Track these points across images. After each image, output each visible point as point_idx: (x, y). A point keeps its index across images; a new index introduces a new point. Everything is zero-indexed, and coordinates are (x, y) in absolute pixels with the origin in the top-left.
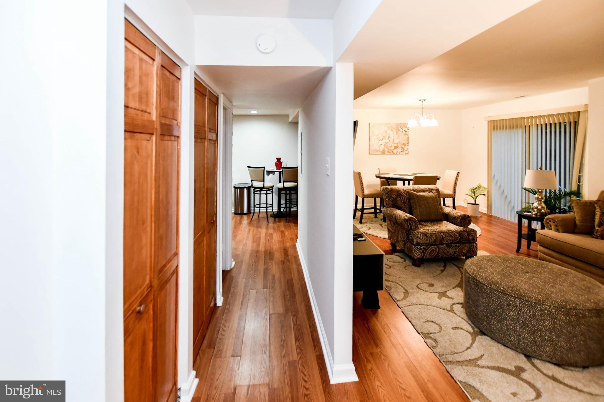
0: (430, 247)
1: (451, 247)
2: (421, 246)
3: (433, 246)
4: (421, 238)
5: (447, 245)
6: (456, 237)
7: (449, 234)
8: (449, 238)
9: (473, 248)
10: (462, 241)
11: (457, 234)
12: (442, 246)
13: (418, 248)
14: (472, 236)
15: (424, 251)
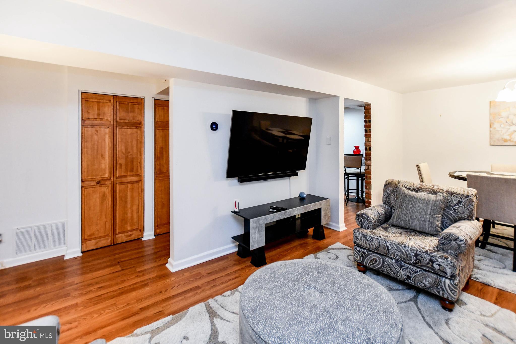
0: (371, 254)
1: (403, 268)
2: (361, 248)
3: (377, 255)
4: (359, 238)
5: (397, 261)
6: (409, 255)
7: (397, 247)
8: (396, 253)
9: (443, 285)
10: (422, 266)
11: (412, 252)
12: (389, 260)
13: (356, 248)
14: (439, 265)
15: (364, 256)
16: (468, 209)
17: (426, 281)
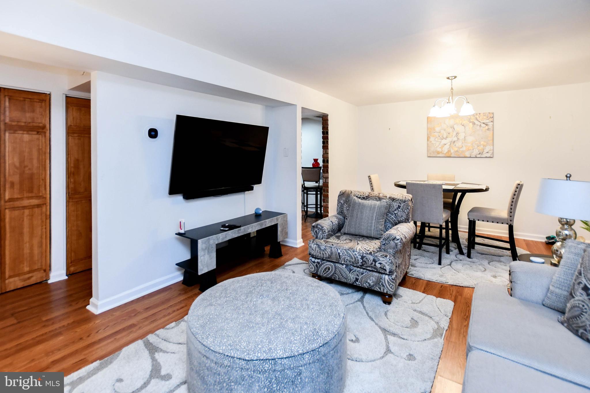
0: (325, 263)
1: (352, 271)
2: (316, 258)
3: (330, 263)
4: (314, 249)
5: (347, 266)
6: (356, 259)
7: (347, 252)
8: (347, 258)
9: (383, 281)
10: (367, 267)
11: (359, 255)
12: (340, 266)
13: (311, 260)
14: (380, 264)
15: (318, 266)
16: (405, 212)
17: (370, 280)
